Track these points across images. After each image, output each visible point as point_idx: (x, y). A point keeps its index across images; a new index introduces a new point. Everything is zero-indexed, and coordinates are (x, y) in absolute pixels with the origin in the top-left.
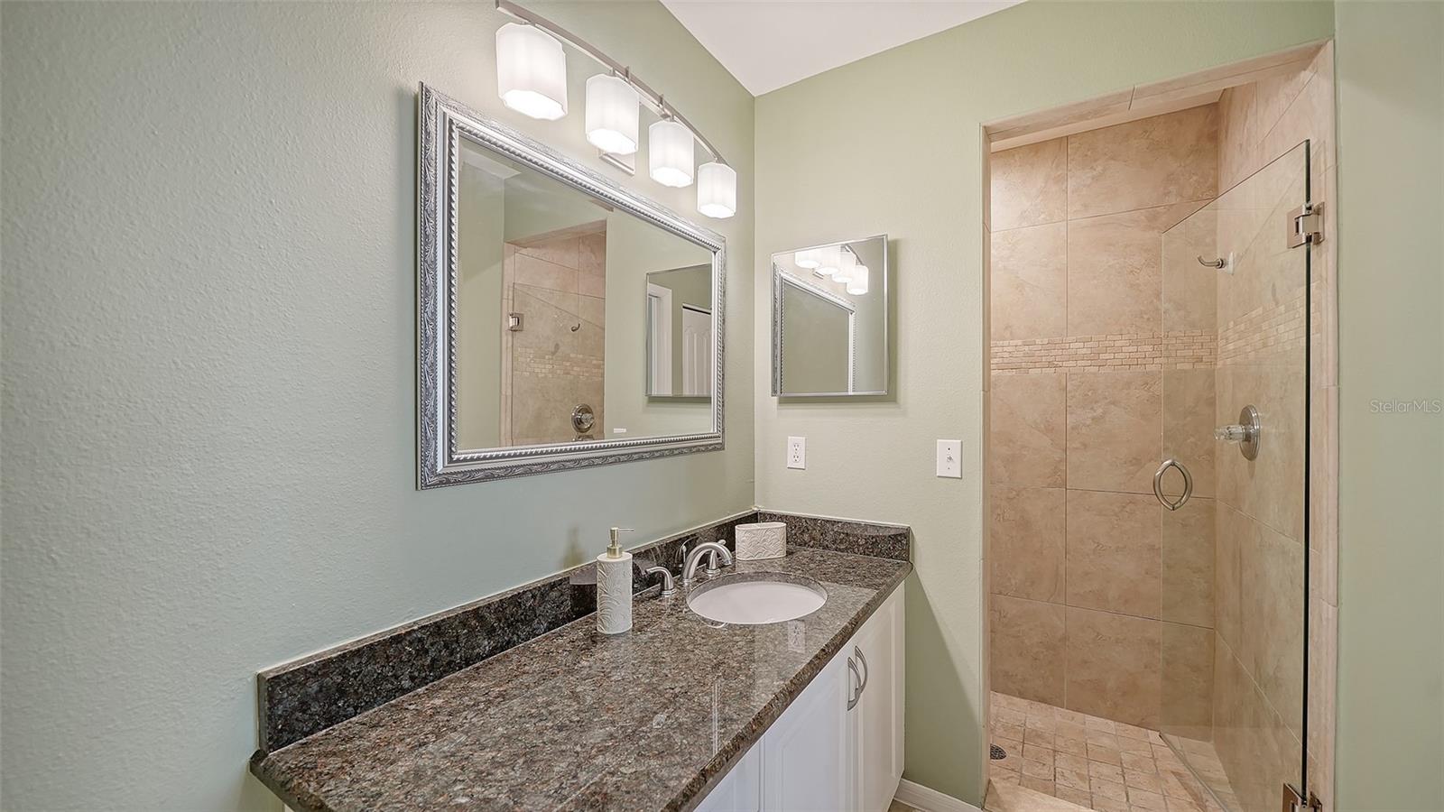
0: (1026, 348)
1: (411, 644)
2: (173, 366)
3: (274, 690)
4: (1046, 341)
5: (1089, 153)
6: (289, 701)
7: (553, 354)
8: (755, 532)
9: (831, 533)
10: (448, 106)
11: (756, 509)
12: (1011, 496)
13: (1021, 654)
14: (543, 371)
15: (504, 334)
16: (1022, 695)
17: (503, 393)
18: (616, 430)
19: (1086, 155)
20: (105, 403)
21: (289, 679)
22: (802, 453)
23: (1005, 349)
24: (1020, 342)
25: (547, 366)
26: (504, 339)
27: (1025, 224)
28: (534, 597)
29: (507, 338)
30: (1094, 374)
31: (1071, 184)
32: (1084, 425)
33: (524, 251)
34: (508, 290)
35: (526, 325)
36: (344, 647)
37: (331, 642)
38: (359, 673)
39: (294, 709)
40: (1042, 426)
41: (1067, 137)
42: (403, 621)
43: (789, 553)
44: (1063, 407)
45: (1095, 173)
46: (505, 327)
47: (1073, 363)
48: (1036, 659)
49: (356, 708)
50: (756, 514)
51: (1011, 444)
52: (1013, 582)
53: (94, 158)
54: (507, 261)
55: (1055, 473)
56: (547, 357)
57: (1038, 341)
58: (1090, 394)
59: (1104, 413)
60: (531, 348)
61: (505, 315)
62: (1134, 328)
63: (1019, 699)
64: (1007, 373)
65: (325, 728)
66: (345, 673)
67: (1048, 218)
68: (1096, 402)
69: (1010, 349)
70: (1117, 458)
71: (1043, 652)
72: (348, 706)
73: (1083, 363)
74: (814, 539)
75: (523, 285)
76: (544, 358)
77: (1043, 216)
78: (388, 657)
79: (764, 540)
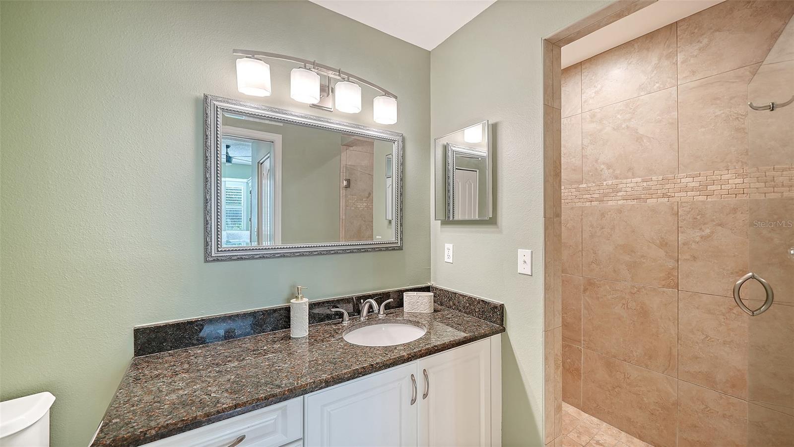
0: (645, 184)
1: (197, 326)
2: (105, 215)
3: (137, 334)
4: (660, 178)
5: (696, 31)
6: (143, 339)
7: (367, 198)
8: (412, 297)
9: (463, 302)
10: (216, 101)
11: (429, 284)
12: (633, 291)
13: (640, 408)
14: (362, 206)
15: (341, 189)
16: (641, 438)
17: (341, 218)
18: (377, 237)
19: (693, 33)
20: (82, 228)
21: (143, 331)
22: (451, 254)
23: (628, 185)
24: (639, 180)
25: (364, 204)
26: (341, 192)
27: (642, 93)
28: (263, 314)
29: (343, 192)
30: (702, 201)
31: (680, 57)
32: (694, 242)
33: (351, 148)
34: (343, 168)
35: (352, 184)
36: (168, 323)
37: (164, 320)
38: (173, 334)
39: (145, 343)
40: (658, 242)
41: (677, 22)
42: (198, 316)
43: (435, 311)
44: (675, 228)
45: (701, 45)
46: (342, 186)
47: (684, 194)
48: (652, 414)
49: (171, 347)
50: (429, 287)
51: (633, 254)
52: (634, 353)
53: (79, 147)
54: (342, 154)
55: (669, 277)
56: (364, 199)
57: (654, 178)
58: (698, 217)
59: (712, 233)
60: (355, 195)
61: (341, 180)
62: (740, 164)
63: (638, 440)
64: (629, 202)
65: (158, 352)
66: (166, 332)
67: (661, 86)
68: (705, 224)
69: (632, 185)
70: (724, 269)
71: (658, 410)
72: (168, 346)
73: (693, 193)
74: (455, 304)
75: (350, 165)
76: (362, 200)
77: (657, 85)
78: (186, 329)
79: (418, 302)
